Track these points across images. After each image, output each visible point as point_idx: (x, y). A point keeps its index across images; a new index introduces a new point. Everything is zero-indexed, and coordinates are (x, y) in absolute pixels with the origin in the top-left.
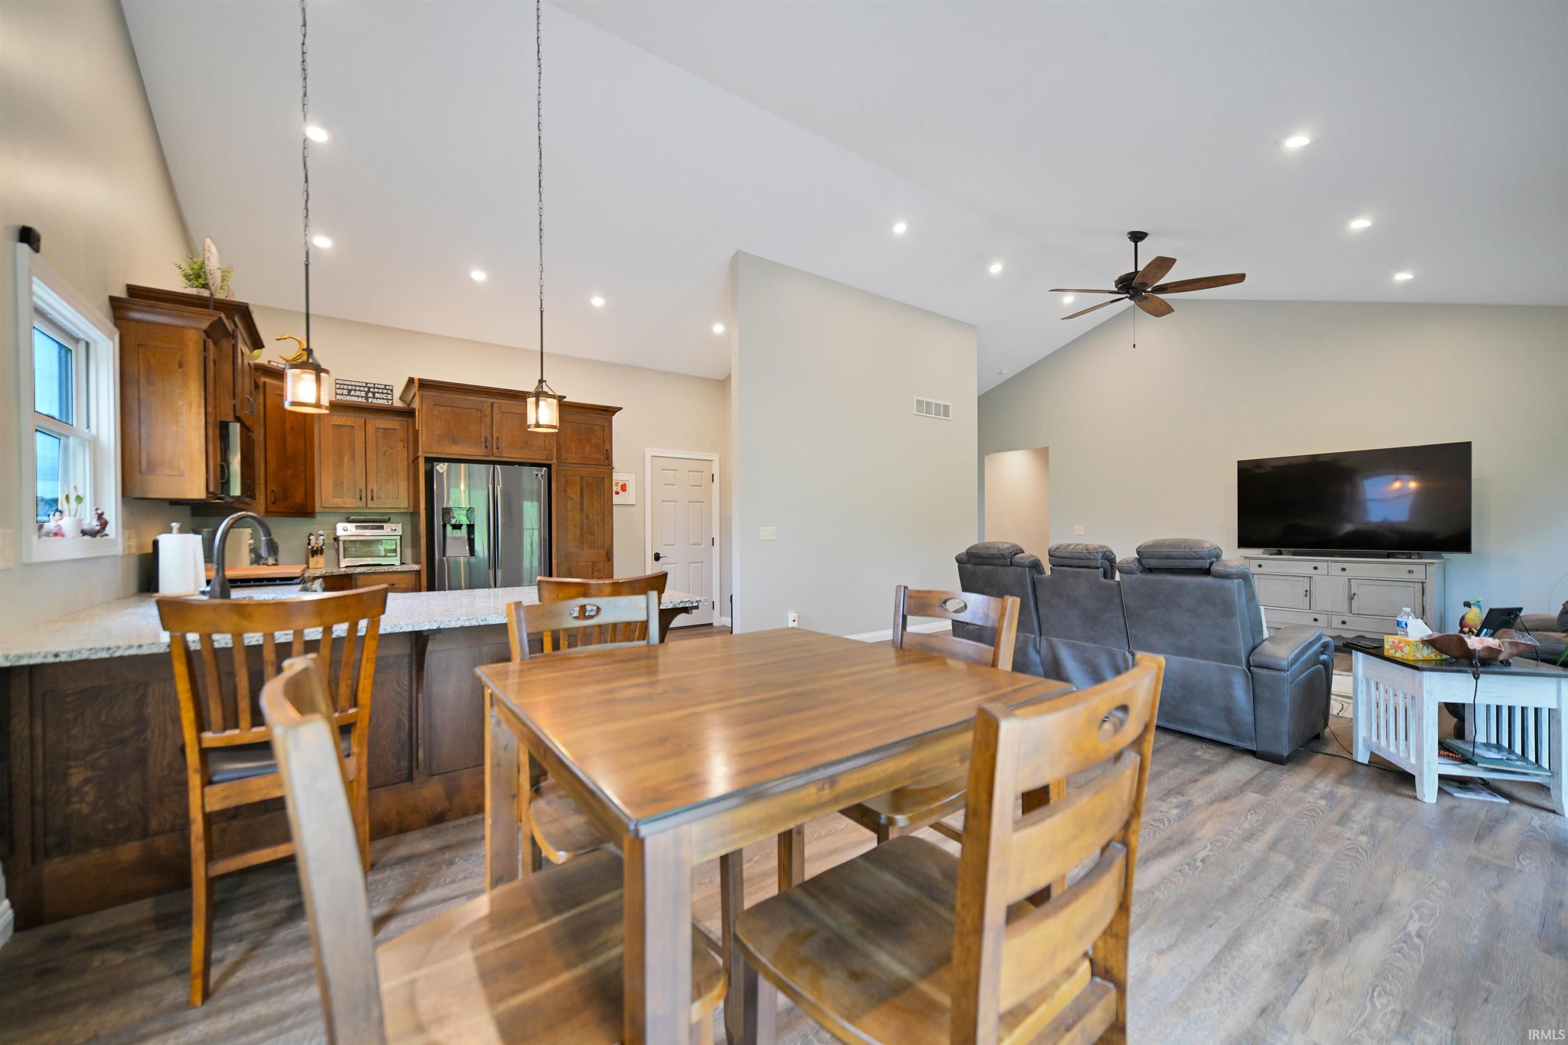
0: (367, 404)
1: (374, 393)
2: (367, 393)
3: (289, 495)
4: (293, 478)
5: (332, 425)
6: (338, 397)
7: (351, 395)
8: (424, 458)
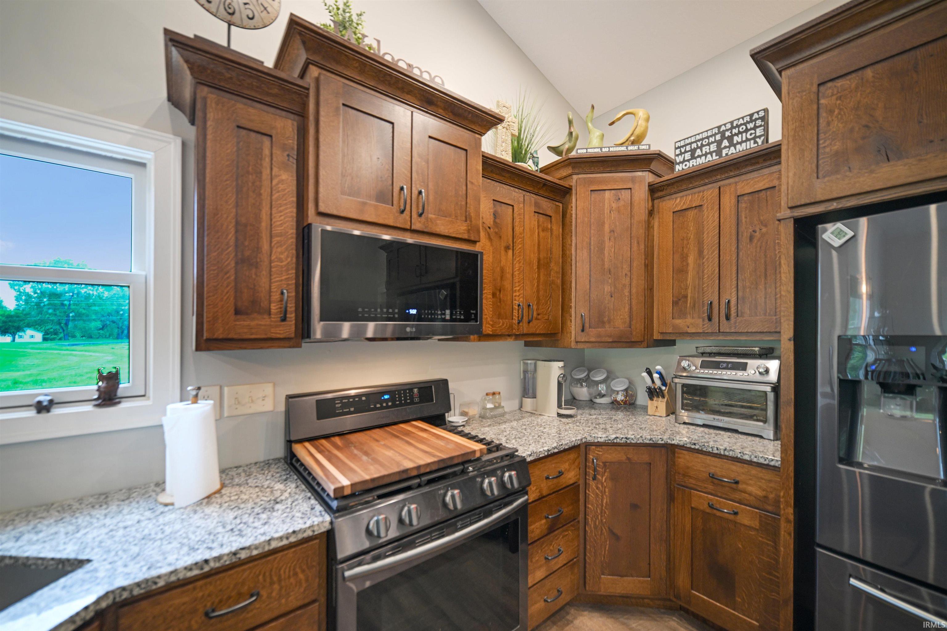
0: (722, 160)
1: (730, 139)
2: (719, 143)
3: (606, 319)
4: (612, 296)
5: (673, 212)
6: (678, 168)
7: (695, 158)
8: (792, 220)
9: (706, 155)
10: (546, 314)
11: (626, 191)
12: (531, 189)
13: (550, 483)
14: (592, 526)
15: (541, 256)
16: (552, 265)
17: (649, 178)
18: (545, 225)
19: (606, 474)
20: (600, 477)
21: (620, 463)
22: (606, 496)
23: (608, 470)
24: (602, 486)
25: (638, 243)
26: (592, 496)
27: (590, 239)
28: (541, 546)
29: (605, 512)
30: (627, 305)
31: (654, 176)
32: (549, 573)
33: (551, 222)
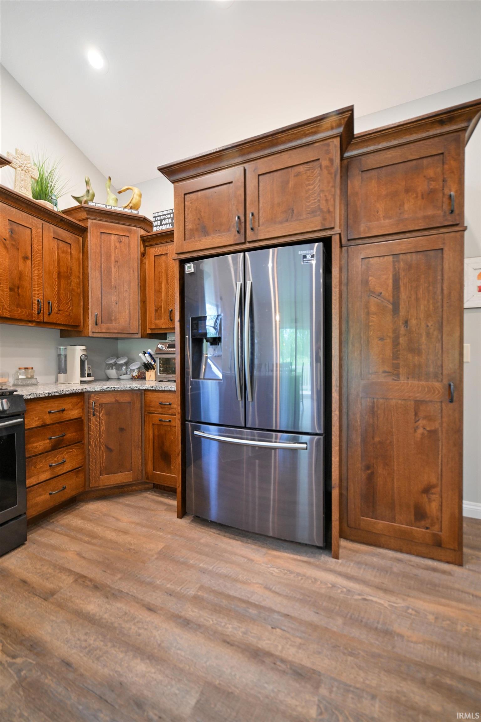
2: (173, 219)
3: (113, 318)
4: (117, 304)
5: (155, 256)
6: (155, 229)
7: (162, 225)
8: (178, 261)
9: (167, 224)
10: (67, 311)
11: (126, 237)
12: (50, 220)
13: (53, 416)
14: (93, 445)
15: (62, 270)
16: (72, 278)
17: (142, 232)
18: (65, 249)
19: (102, 412)
20: (98, 414)
21: (111, 403)
22: (103, 425)
23: (104, 409)
24: (100, 420)
25: (133, 272)
26: (93, 427)
27: (101, 265)
28: (45, 458)
29: (102, 436)
30: (127, 310)
31: (144, 231)
32: (52, 476)
33: (71, 248)
